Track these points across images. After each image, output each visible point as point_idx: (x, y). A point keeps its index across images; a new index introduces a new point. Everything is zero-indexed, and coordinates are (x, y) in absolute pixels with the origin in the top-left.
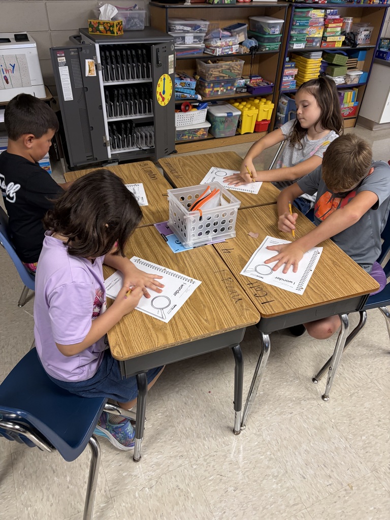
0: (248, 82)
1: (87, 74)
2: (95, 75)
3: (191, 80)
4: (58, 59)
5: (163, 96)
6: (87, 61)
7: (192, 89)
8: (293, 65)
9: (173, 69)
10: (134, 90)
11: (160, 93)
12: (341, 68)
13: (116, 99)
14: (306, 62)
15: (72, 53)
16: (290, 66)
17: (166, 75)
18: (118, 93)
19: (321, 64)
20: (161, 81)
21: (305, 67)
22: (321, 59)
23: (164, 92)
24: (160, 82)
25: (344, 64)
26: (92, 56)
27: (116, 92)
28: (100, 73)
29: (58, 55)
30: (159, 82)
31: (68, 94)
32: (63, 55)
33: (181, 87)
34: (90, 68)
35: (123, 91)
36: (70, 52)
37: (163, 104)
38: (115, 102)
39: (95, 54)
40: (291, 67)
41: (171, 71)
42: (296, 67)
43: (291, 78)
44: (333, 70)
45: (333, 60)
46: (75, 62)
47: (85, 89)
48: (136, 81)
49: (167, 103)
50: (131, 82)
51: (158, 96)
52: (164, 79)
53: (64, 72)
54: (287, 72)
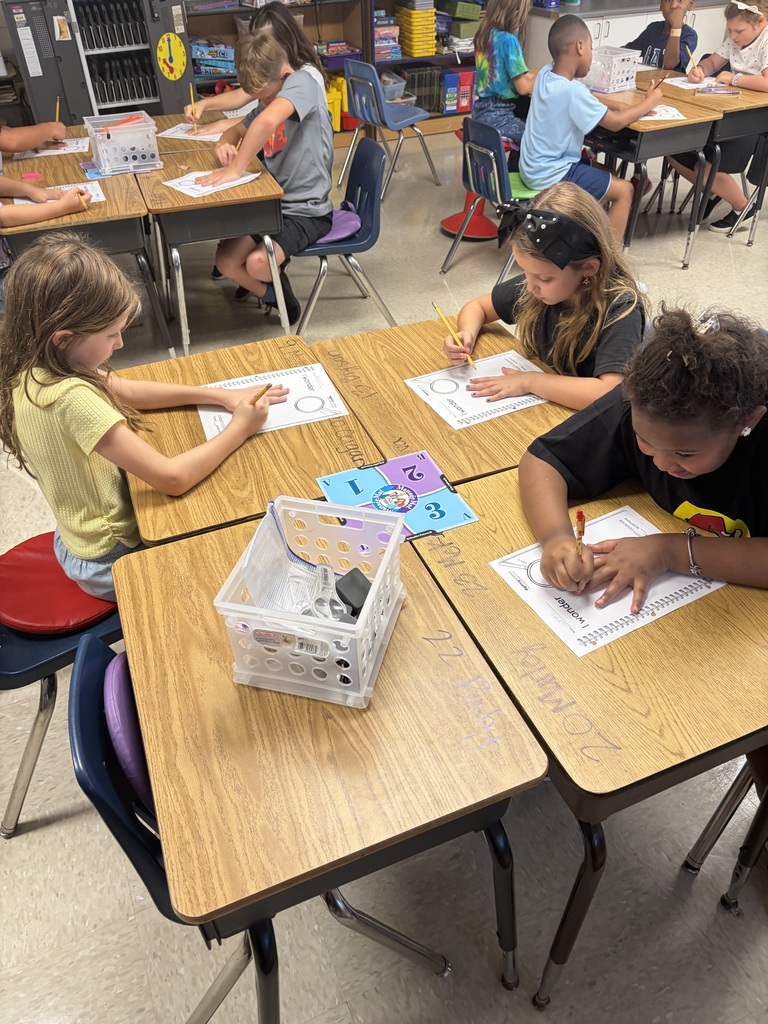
0: (325, 51)
1: (57, 38)
2: (70, 38)
3: (226, 47)
4: (15, 16)
5: (171, 65)
6: (55, 18)
7: (231, 62)
8: (392, 22)
9: (183, 27)
10: (133, 62)
11: (164, 61)
12: (471, 23)
13: (108, 75)
14: (410, 16)
15: (34, 8)
16: (386, 22)
17: (172, 35)
18: (111, 67)
19: (435, 18)
20: (164, 42)
21: (410, 24)
22: (435, 10)
23: (171, 60)
24: (162, 44)
25: (476, 17)
26: (62, 10)
27: (107, 65)
28: (78, 36)
29: (14, 11)
30: (160, 43)
31: (34, 68)
32: (21, 11)
33: (210, 57)
34: (62, 27)
35: (118, 63)
36: (31, 6)
37: (171, 77)
38: (108, 79)
39: (67, 9)
40: (389, 25)
41: (180, 29)
42: (395, 24)
43: (392, 43)
44: (459, 28)
45: (455, 11)
46: (39, 20)
47: (58, 59)
48: (134, 47)
49: (179, 76)
50: (127, 48)
51: (161, 64)
52: (169, 40)
53: (25, 35)
54: (380, 32)
